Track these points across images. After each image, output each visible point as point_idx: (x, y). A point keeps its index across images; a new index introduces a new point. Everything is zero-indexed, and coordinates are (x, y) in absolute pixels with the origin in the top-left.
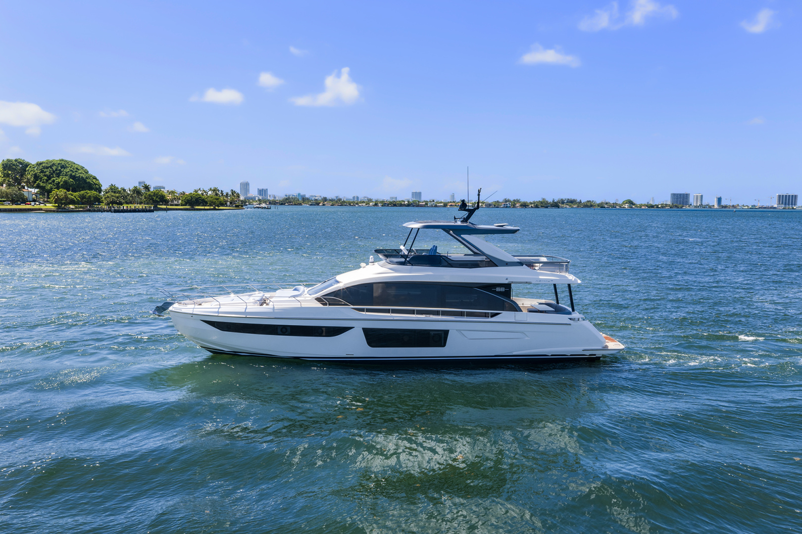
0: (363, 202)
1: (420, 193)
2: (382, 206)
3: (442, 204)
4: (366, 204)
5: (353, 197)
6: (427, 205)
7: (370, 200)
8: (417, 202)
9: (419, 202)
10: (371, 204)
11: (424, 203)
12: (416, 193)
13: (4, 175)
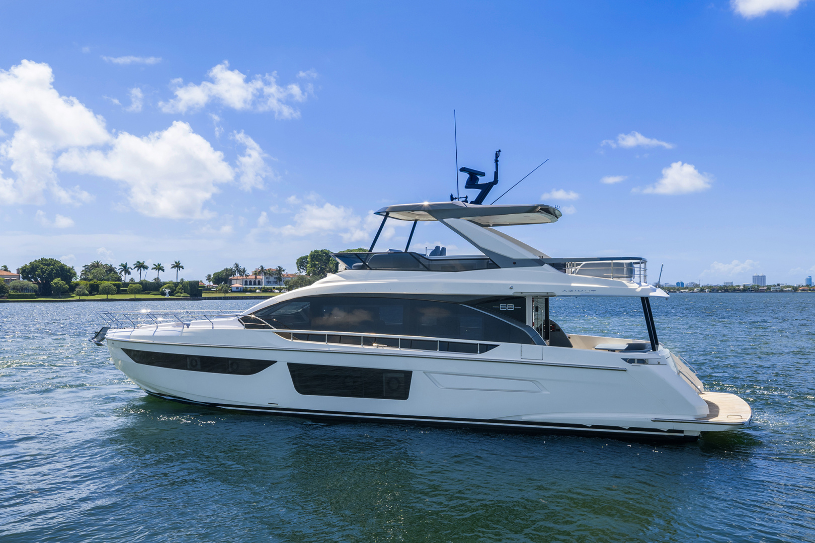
0: (687, 288)
1: (764, 277)
2: (710, 292)
3: (790, 289)
4: (690, 290)
5: (677, 284)
6: (770, 290)
7: (697, 286)
8: (756, 287)
9: (758, 286)
10: (695, 290)
11: (765, 288)
12: (758, 276)
13: (311, 265)
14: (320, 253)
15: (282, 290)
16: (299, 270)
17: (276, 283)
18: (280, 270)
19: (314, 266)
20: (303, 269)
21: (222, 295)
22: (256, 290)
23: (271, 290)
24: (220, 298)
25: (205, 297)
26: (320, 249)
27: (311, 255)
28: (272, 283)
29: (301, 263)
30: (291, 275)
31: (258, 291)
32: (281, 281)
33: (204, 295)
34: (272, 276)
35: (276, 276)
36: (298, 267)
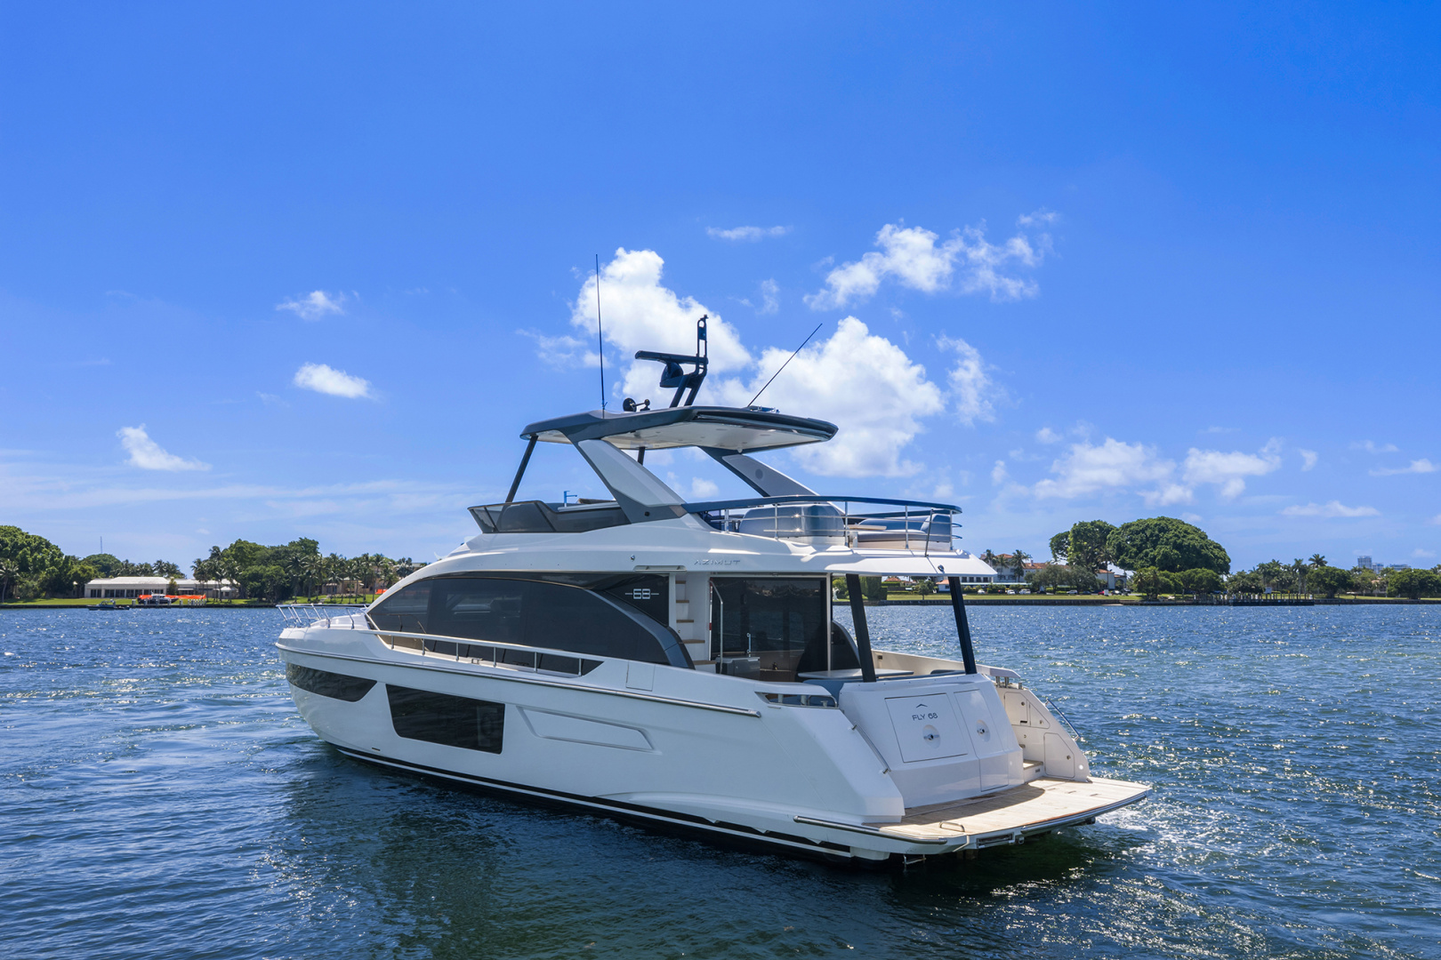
13: (1075, 549)
14: (1090, 527)
15: (1020, 590)
16: (1055, 556)
17: (1013, 578)
18: (1019, 557)
19: (1079, 548)
20: (1062, 554)
21: (919, 598)
22: (977, 590)
23: (1004, 589)
24: (915, 603)
25: (892, 601)
26: (1089, 520)
27: (1073, 531)
28: (1007, 578)
29: (1058, 544)
30: (1038, 564)
31: (980, 591)
32: (1022, 575)
33: (890, 598)
34: (1006, 567)
35: (1013, 567)
36: (1053, 552)
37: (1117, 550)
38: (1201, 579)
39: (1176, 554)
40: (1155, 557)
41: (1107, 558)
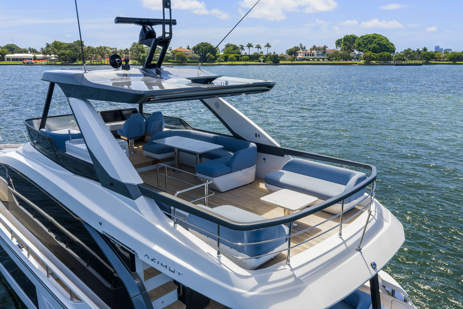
13: (344, 44)
16: (337, 47)
17: (322, 55)
18: (325, 47)
21: (290, 62)
22: (310, 59)
23: (319, 59)
25: (281, 64)
29: (338, 43)
30: (331, 50)
32: (325, 54)
35: (322, 51)
37: (358, 45)
38: (385, 56)
39: (378, 47)
40: (371, 48)
41: (354, 48)
